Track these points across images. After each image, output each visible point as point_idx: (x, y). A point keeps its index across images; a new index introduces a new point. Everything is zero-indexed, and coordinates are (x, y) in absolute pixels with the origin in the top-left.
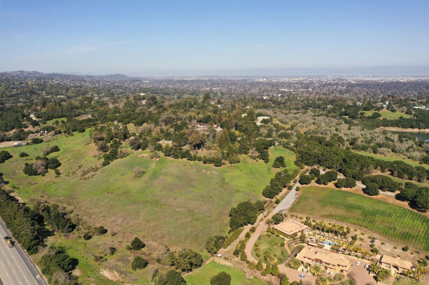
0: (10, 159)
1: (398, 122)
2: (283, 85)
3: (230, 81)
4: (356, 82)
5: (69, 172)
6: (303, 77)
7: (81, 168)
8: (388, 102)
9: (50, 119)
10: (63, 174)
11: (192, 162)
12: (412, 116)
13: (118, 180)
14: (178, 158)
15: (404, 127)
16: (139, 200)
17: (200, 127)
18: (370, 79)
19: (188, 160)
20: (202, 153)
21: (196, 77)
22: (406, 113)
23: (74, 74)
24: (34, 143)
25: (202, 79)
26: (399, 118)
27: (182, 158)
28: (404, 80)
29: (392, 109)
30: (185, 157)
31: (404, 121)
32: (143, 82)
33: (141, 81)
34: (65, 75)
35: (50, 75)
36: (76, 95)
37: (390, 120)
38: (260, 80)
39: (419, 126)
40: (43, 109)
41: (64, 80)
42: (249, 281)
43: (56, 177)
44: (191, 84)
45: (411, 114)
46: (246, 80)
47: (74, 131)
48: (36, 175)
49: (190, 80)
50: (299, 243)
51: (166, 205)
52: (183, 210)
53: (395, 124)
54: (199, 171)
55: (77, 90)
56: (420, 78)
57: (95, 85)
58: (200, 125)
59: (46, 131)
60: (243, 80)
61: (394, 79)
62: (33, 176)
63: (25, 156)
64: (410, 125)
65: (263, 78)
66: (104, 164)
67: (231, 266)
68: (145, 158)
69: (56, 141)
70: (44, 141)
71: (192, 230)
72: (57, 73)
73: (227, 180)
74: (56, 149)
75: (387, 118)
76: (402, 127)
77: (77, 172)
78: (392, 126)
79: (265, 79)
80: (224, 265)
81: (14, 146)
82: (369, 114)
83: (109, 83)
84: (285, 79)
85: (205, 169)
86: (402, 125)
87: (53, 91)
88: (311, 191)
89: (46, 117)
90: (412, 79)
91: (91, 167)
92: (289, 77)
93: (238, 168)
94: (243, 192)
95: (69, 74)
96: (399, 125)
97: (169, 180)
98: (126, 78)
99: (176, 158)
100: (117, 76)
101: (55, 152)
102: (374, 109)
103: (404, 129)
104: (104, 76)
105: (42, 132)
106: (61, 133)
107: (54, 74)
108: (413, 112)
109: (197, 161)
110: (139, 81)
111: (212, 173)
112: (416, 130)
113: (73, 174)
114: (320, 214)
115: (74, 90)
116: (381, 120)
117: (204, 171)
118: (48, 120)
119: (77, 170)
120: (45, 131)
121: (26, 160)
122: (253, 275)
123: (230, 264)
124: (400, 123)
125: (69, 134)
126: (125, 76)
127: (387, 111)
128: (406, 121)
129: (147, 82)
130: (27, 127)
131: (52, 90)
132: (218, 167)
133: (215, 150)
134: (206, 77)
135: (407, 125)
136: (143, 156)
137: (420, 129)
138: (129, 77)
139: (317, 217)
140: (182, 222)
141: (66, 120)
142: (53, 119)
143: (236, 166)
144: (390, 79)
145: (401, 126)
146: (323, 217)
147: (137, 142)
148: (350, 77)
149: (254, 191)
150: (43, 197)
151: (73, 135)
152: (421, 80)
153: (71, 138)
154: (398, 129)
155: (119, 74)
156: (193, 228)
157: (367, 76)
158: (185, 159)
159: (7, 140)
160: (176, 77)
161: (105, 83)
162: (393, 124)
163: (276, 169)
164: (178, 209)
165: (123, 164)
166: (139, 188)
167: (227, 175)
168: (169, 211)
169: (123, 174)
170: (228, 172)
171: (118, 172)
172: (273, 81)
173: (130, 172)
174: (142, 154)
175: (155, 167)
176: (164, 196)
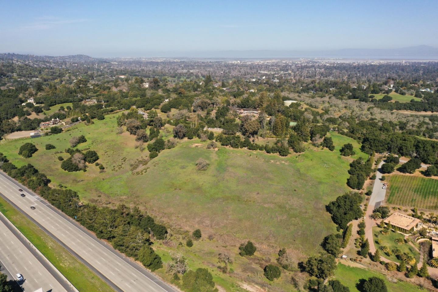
0: (36, 152)
1: (411, 105)
2: (260, 67)
3: (203, 63)
4: (331, 64)
5: (114, 166)
6: (276, 59)
7: (126, 161)
8: (393, 85)
9: (53, 105)
10: (107, 168)
11: (254, 152)
12: (421, 99)
13: (179, 174)
14: (238, 147)
15: (418, 110)
16: (217, 196)
17: (244, 112)
18: (342, 62)
19: (249, 149)
20: (259, 141)
21: (164, 59)
22: (416, 96)
23: (32, 55)
24: (53, 133)
25: (172, 60)
26: (411, 101)
27: (241, 148)
28: (376, 63)
29: (402, 92)
30: (244, 146)
31: (417, 105)
32: (112, 64)
33: (109, 63)
34: (22, 56)
35: (6, 56)
36: (53, 78)
37: (403, 103)
38: (233, 62)
39: (432, 109)
40: (39, 93)
41: (25, 61)
42: (395, 285)
43: (101, 172)
44: (164, 65)
45: (420, 97)
46: (219, 62)
47: (93, 118)
48: (76, 171)
49: (161, 62)
50: (420, 239)
51: (250, 201)
52: (272, 206)
53: (408, 107)
54: (268, 162)
55: (51, 72)
56: (389, 61)
57: (62, 67)
58: (244, 110)
59: (58, 119)
60: (217, 62)
61: (365, 61)
62: (74, 172)
63: (52, 148)
64: (424, 108)
65: (236, 59)
66: (152, 157)
67: (365, 269)
68: (200, 148)
69: (77, 130)
70: (63, 131)
71: (296, 229)
72: (13, 53)
73: (302, 171)
74: (83, 140)
75: (399, 101)
76: (416, 110)
77: (122, 166)
78: (405, 109)
79: (239, 62)
80: (356, 267)
81: (31, 137)
82: (379, 97)
83: (76, 65)
84: (258, 61)
85: (272, 159)
86: (416, 108)
87: (24, 72)
88: (399, 181)
89: (48, 102)
90: (382, 62)
91: (137, 160)
92: (262, 59)
93: (307, 157)
94: (326, 183)
95: (27, 54)
96: (412, 108)
97: (241, 173)
98: (90, 59)
99: (236, 148)
100: (80, 56)
101: (83, 142)
102: (383, 92)
103: (417, 112)
104: (67, 57)
105: (53, 119)
106: (79, 121)
107: (9, 54)
108: (423, 96)
109: (258, 150)
110: (107, 62)
111: (281, 163)
112: (429, 113)
113: (119, 168)
114: (425, 206)
115: (48, 72)
116: (394, 103)
117: (272, 161)
118: (51, 106)
119: (122, 164)
120: (56, 118)
121: (56, 153)
122: (395, 277)
123: (362, 266)
124: (412, 106)
125: (89, 122)
126: (88, 57)
127: (396, 94)
128: (420, 104)
129: (116, 63)
130: (30, 114)
131: (22, 71)
132: (284, 157)
133: (271, 137)
134: (175, 58)
135: (421, 108)
136: (197, 146)
137: (432, 112)
138: (93, 58)
139: (423, 209)
140: (279, 220)
141: (72, 105)
142: (55, 105)
143: (304, 155)
144: (362, 62)
145: (414, 110)
146: (429, 209)
147: (182, 130)
148: (321, 59)
149: (337, 182)
150: (101, 196)
151: (93, 123)
152: (390, 62)
153: (92, 126)
154: (411, 112)
155: (82, 54)
156: (296, 227)
157: (337, 58)
158: (246, 148)
159: (17, 131)
160: (143, 58)
161: (73, 64)
162: (406, 107)
163: (346, 157)
164: (266, 206)
165: (177, 155)
166: (209, 183)
167: (299, 165)
168: (258, 208)
169: (183, 167)
170: (299, 162)
171: (176, 165)
172: (247, 63)
173: (191, 164)
174: (193, 144)
175: (217, 158)
176: (243, 191)
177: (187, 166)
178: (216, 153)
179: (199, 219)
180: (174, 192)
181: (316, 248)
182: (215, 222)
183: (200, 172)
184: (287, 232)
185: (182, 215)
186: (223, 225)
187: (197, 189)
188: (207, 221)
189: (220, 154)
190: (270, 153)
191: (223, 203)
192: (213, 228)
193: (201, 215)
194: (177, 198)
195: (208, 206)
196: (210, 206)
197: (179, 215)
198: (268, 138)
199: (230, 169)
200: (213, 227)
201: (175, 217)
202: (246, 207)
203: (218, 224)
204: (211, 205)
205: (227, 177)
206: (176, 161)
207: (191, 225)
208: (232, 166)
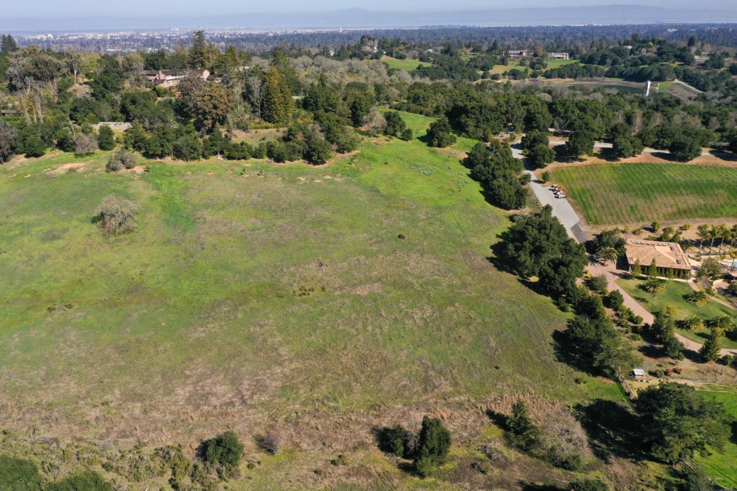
12: (431, 64)
17: (167, 78)
19: (229, 158)
22: (422, 60)
29: (398, 55)
51: (311, 289)
54: (293, 182)
71: (475, 333)
73: (383, 189)
85: (299, 174)
93: (371, 159)
94: (452, 208)
97: (242, 219)
108: (431, 59)
109: (252, 159)
111: (326, 181)
117: (302, 179)
127: (390, 58)
132: (322, 165)
133: (262, 128)
136: (71, 170)
156: (472, 328)
163: (445, 149)
164: (362, 291)
165: (12, 204)
166: (163, 266)
167: (368, 176)
168: (344, 303)
169: (51, 236)
170: (360, 172)
171: (22, 234)
172: (70, 38)
173: (75, 223)
174: (54, 166)
175: (154, 193)
176: (276, 267)
177: (65, 230)
178: (143, 177)
179: (189, 388)
180: (49, 319)
181: (561, 372)
182: (246, 382)
183: (118, 241)
184: (461, 348)
185: (117, 392)
186: (279, 384)
187: (130, 292)
188: (218, 387)
189: (157, 181)
190: (284, 162)
191: (240, 316)
192: (252, 406)
193: (187, 372)
194: (72, 338)
195: (197, 335)
196: (203, 335)
197: (108, 397)
198: (259, 130)
199: (207, 214)
200: (249, 402)
201: (95, 406)
202: (312, 309)
203: (260, 387)
204: (204, 331)
205: (211, 238)
206: (18, 221)
207: (169, 417)
208: (207, 206)
